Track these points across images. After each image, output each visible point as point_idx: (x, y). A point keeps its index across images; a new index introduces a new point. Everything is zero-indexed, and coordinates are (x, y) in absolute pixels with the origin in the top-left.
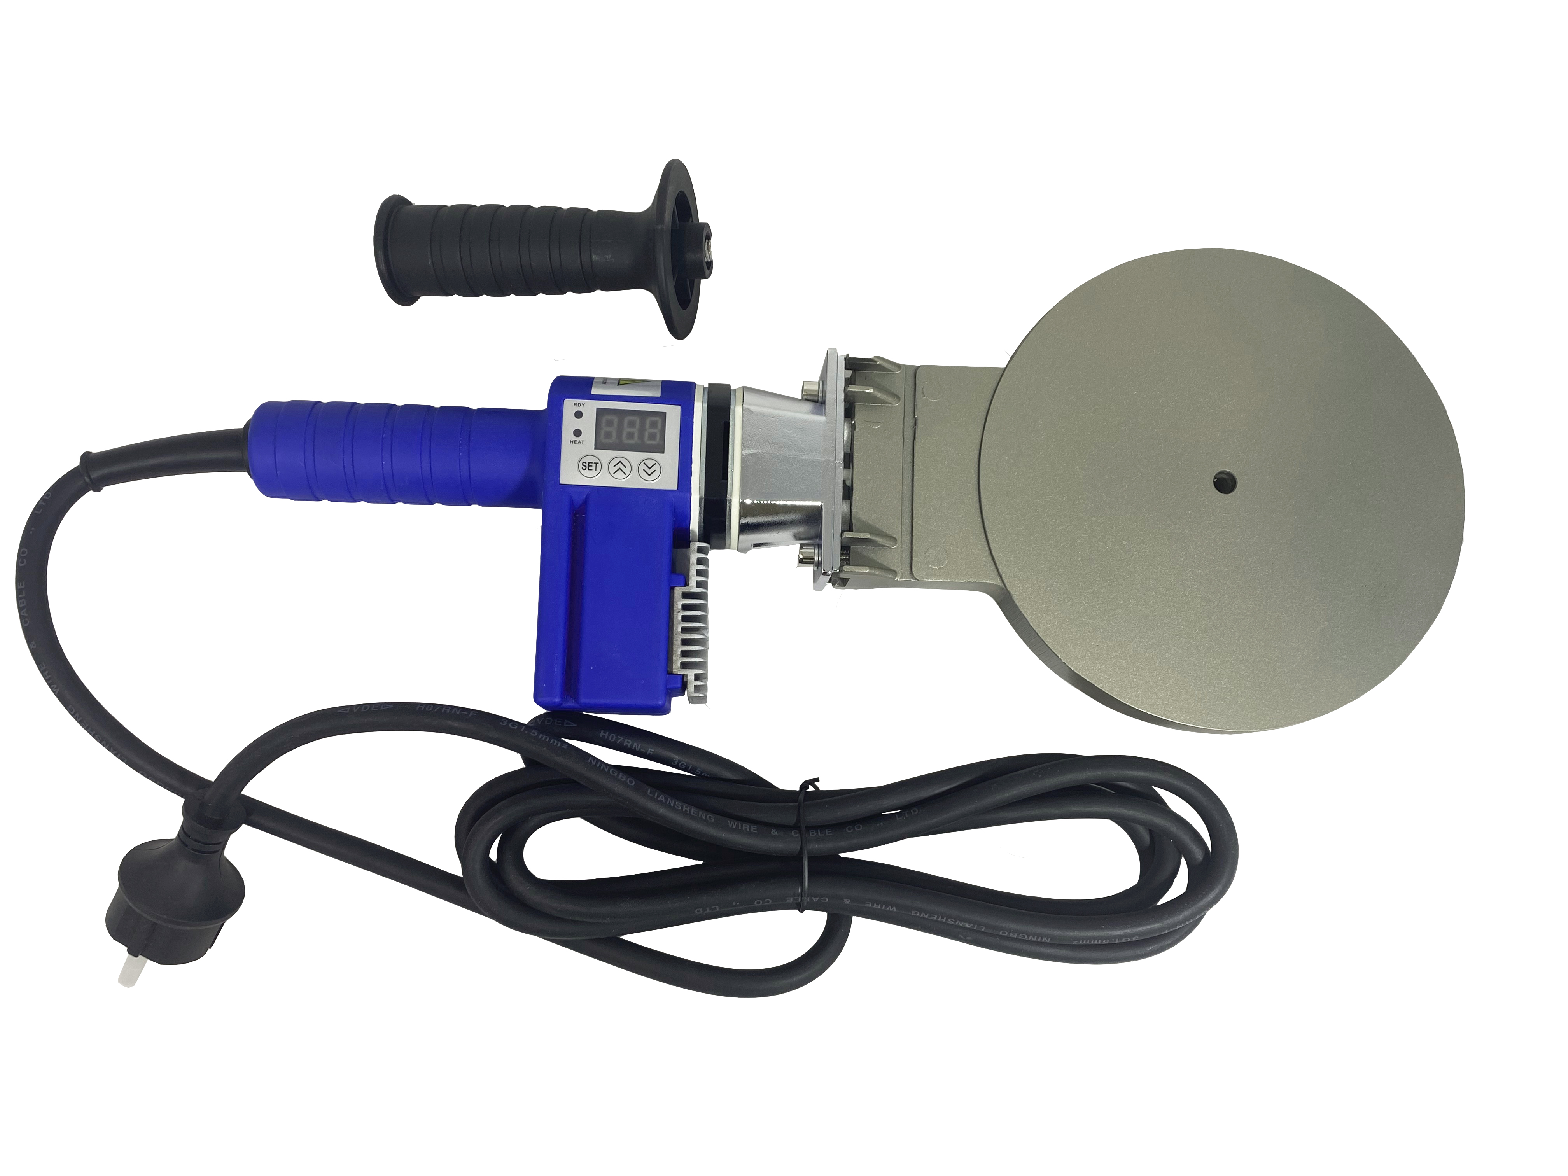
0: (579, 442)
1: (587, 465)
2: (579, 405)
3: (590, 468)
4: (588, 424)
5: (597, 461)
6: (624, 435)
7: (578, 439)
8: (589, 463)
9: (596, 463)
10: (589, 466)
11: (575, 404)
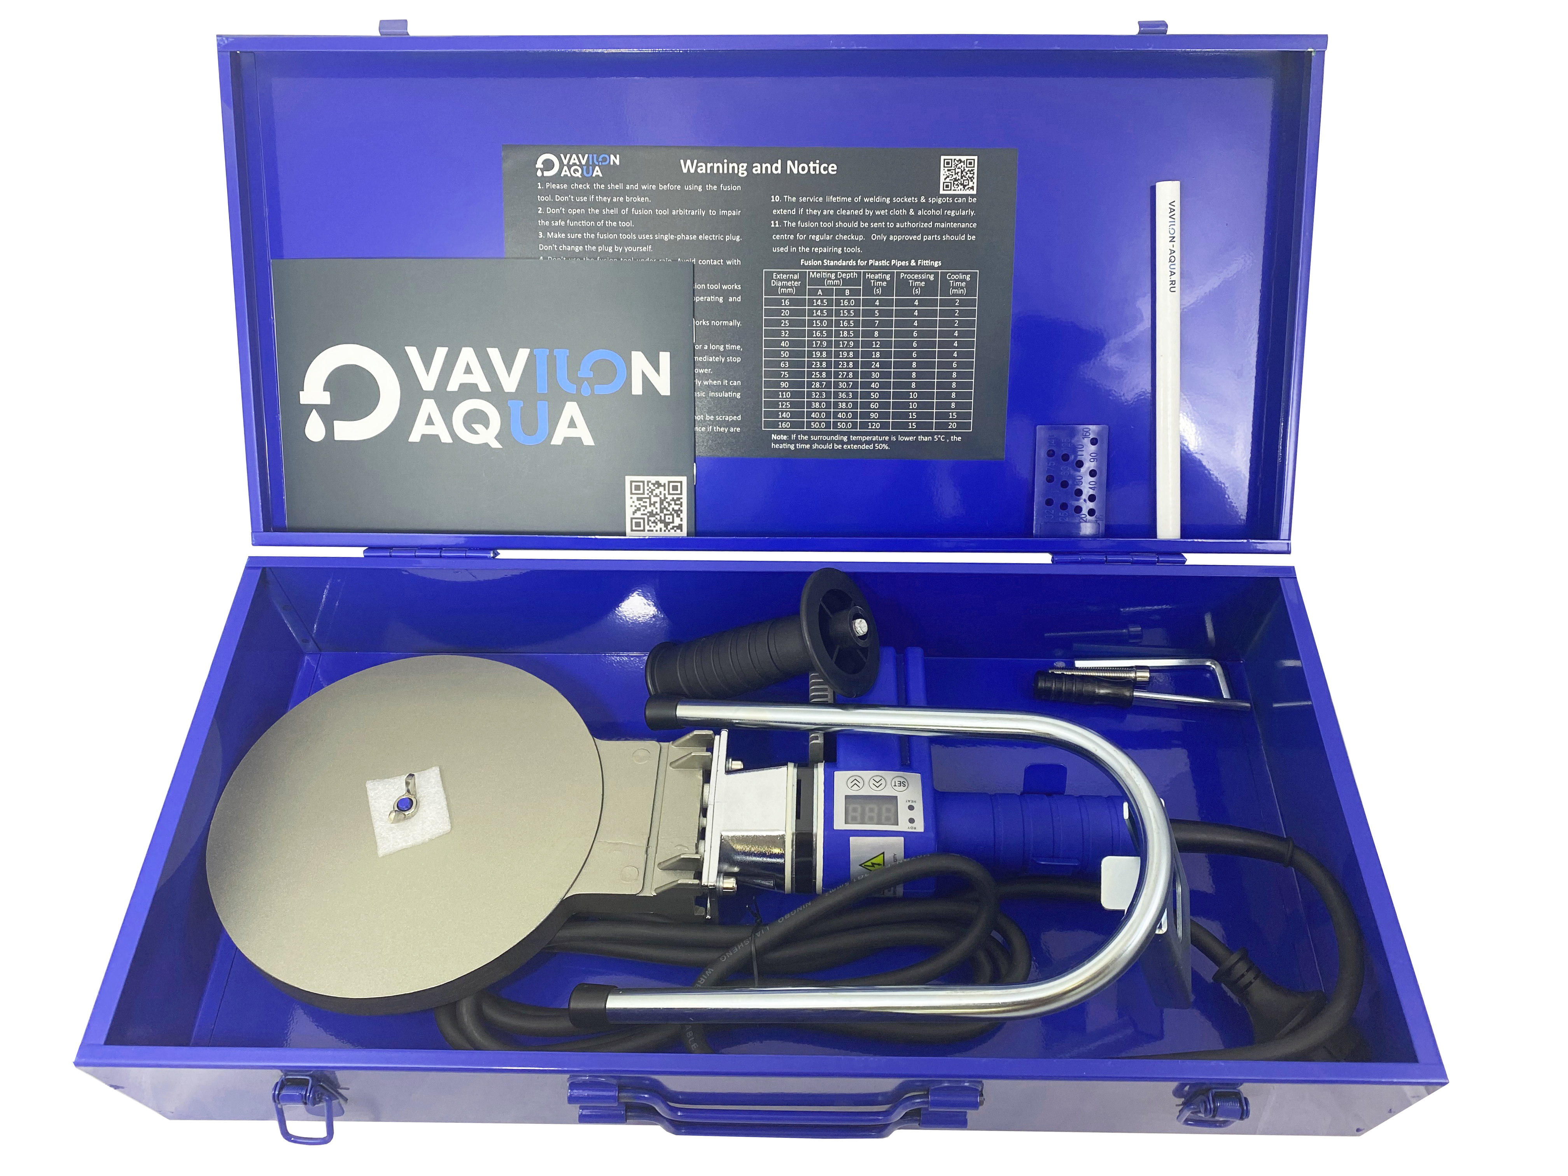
0: (909, 801)
1: (902, 784)
2: (912, 828)
3: (899, 783)
4: (904, 814)
5: (894, 787)
6: (876, 810)
7: (910, 804)
8: (901, 786)
9: (895, 786)
10: (900, 784)
11: (915, 828)
